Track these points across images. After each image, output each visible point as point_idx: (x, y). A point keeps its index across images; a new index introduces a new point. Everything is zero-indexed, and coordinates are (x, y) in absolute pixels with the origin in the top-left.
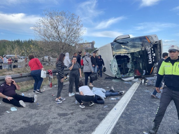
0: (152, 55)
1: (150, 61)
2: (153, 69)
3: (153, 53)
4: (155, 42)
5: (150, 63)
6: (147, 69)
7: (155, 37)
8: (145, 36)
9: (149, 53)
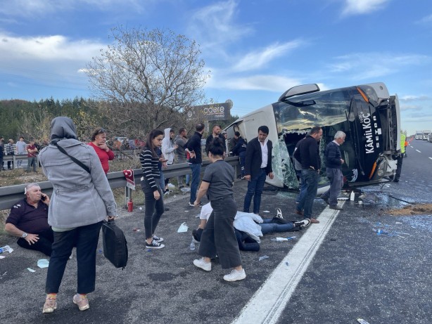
0: (373, 132)
1: (369, 148)
2: (377, 167)
3: (376, 127)
4: (380, 100)
5: (369, 151)
6: (361, 168)
7: (382, 88)
8: (355, 87)
9: (367, 127)
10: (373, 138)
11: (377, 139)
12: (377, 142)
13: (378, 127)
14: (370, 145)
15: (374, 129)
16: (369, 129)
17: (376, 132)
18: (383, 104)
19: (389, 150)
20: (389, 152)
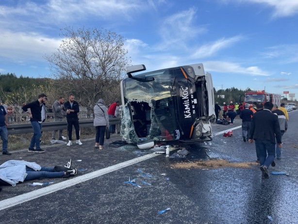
0: (190, 102)
1: (187, 114)
2: (194, 129)
3: (192, 97)
4: (197, 77)
5: (187, 117)
6: (181, 129)
7: (199, 67)
8: (179, 67)
9: (185, 98)
10: (190, 106)
11: (193, 107)
12: (194, 109)
13: (194, 98)
14: (188, 112)
15: (190, 99)
16: (186, 100)
17: (193, 102)
18: (199, 80)
19: (203, 116)
20: (203, 118)
